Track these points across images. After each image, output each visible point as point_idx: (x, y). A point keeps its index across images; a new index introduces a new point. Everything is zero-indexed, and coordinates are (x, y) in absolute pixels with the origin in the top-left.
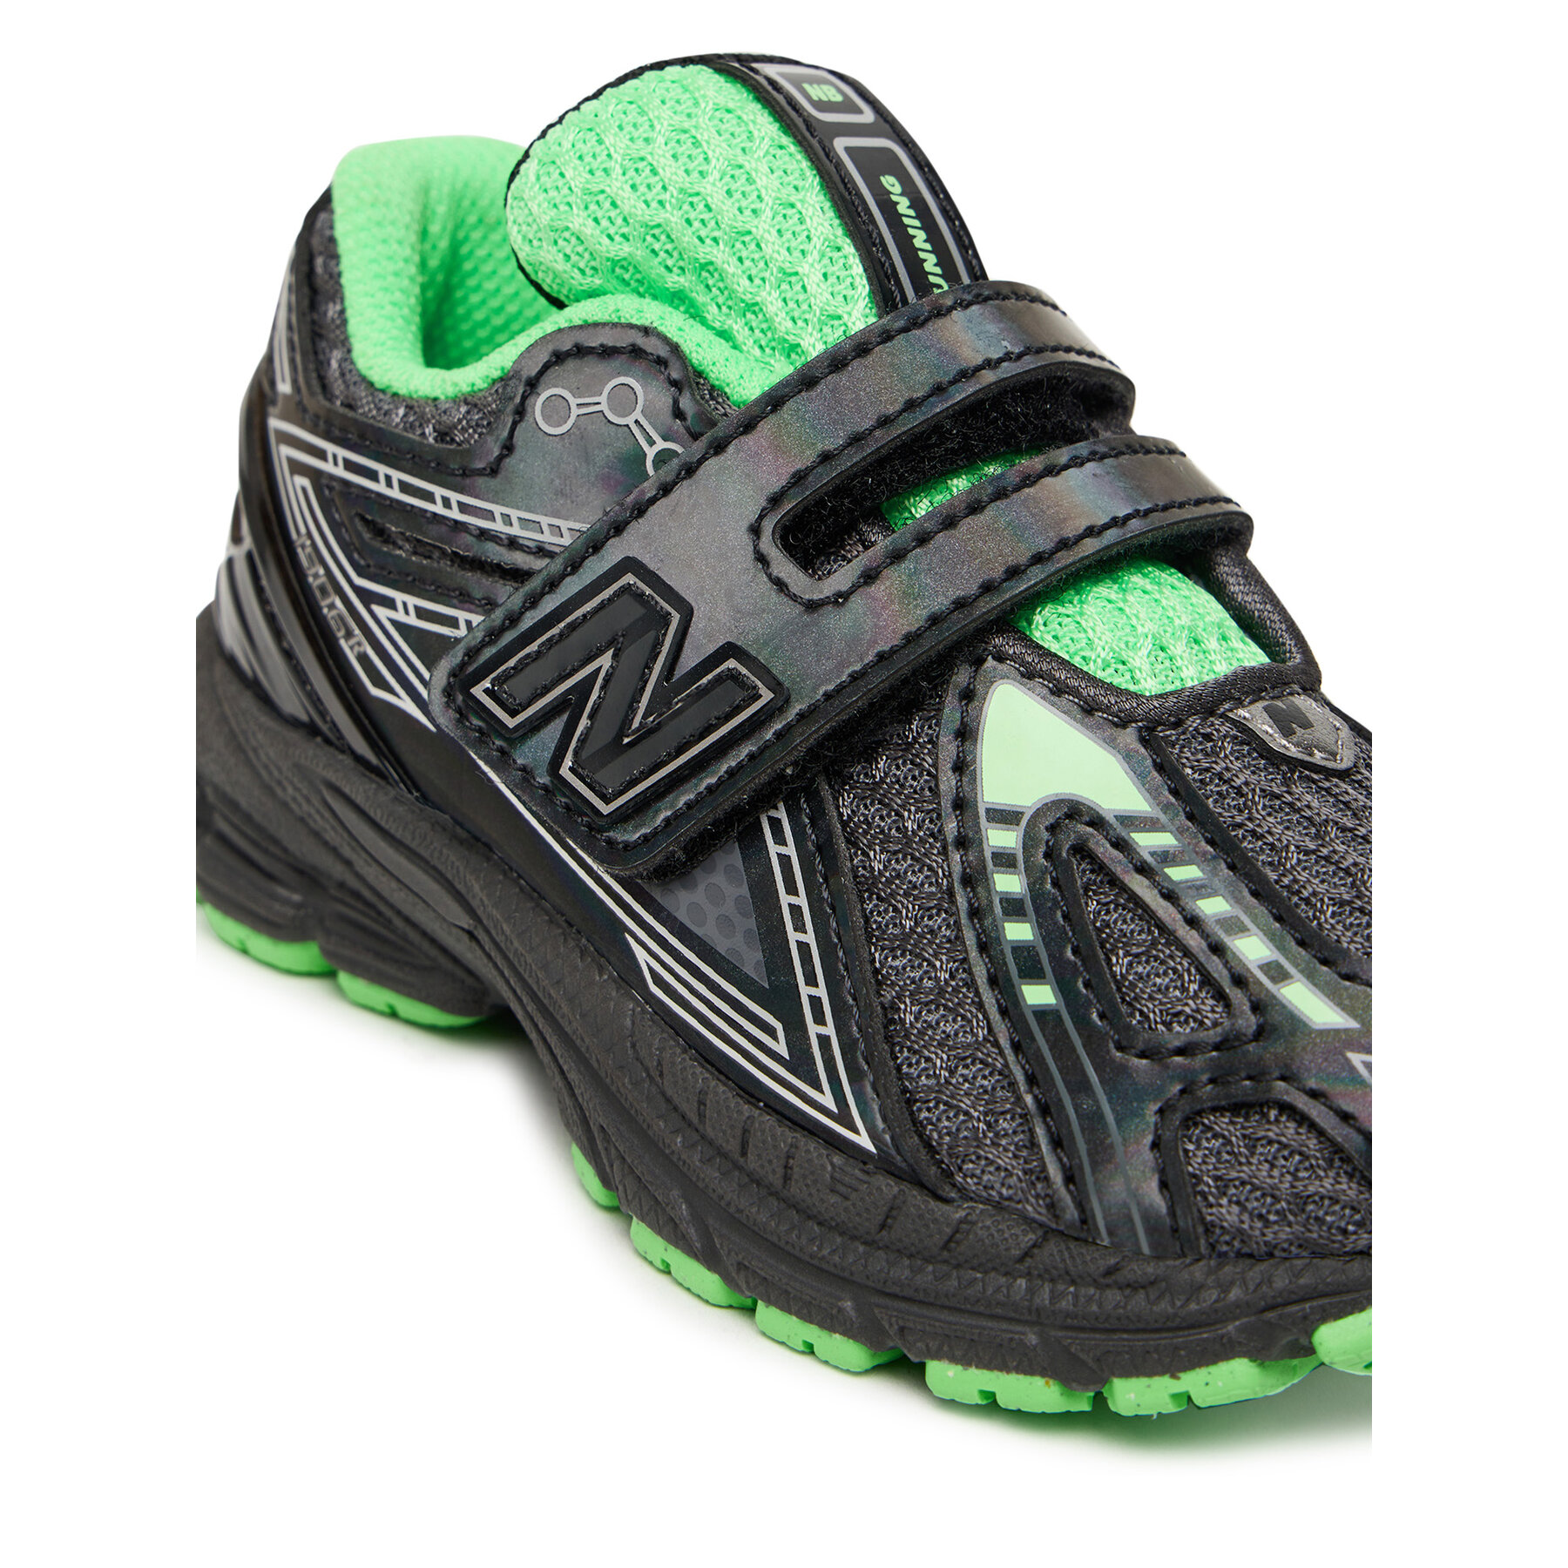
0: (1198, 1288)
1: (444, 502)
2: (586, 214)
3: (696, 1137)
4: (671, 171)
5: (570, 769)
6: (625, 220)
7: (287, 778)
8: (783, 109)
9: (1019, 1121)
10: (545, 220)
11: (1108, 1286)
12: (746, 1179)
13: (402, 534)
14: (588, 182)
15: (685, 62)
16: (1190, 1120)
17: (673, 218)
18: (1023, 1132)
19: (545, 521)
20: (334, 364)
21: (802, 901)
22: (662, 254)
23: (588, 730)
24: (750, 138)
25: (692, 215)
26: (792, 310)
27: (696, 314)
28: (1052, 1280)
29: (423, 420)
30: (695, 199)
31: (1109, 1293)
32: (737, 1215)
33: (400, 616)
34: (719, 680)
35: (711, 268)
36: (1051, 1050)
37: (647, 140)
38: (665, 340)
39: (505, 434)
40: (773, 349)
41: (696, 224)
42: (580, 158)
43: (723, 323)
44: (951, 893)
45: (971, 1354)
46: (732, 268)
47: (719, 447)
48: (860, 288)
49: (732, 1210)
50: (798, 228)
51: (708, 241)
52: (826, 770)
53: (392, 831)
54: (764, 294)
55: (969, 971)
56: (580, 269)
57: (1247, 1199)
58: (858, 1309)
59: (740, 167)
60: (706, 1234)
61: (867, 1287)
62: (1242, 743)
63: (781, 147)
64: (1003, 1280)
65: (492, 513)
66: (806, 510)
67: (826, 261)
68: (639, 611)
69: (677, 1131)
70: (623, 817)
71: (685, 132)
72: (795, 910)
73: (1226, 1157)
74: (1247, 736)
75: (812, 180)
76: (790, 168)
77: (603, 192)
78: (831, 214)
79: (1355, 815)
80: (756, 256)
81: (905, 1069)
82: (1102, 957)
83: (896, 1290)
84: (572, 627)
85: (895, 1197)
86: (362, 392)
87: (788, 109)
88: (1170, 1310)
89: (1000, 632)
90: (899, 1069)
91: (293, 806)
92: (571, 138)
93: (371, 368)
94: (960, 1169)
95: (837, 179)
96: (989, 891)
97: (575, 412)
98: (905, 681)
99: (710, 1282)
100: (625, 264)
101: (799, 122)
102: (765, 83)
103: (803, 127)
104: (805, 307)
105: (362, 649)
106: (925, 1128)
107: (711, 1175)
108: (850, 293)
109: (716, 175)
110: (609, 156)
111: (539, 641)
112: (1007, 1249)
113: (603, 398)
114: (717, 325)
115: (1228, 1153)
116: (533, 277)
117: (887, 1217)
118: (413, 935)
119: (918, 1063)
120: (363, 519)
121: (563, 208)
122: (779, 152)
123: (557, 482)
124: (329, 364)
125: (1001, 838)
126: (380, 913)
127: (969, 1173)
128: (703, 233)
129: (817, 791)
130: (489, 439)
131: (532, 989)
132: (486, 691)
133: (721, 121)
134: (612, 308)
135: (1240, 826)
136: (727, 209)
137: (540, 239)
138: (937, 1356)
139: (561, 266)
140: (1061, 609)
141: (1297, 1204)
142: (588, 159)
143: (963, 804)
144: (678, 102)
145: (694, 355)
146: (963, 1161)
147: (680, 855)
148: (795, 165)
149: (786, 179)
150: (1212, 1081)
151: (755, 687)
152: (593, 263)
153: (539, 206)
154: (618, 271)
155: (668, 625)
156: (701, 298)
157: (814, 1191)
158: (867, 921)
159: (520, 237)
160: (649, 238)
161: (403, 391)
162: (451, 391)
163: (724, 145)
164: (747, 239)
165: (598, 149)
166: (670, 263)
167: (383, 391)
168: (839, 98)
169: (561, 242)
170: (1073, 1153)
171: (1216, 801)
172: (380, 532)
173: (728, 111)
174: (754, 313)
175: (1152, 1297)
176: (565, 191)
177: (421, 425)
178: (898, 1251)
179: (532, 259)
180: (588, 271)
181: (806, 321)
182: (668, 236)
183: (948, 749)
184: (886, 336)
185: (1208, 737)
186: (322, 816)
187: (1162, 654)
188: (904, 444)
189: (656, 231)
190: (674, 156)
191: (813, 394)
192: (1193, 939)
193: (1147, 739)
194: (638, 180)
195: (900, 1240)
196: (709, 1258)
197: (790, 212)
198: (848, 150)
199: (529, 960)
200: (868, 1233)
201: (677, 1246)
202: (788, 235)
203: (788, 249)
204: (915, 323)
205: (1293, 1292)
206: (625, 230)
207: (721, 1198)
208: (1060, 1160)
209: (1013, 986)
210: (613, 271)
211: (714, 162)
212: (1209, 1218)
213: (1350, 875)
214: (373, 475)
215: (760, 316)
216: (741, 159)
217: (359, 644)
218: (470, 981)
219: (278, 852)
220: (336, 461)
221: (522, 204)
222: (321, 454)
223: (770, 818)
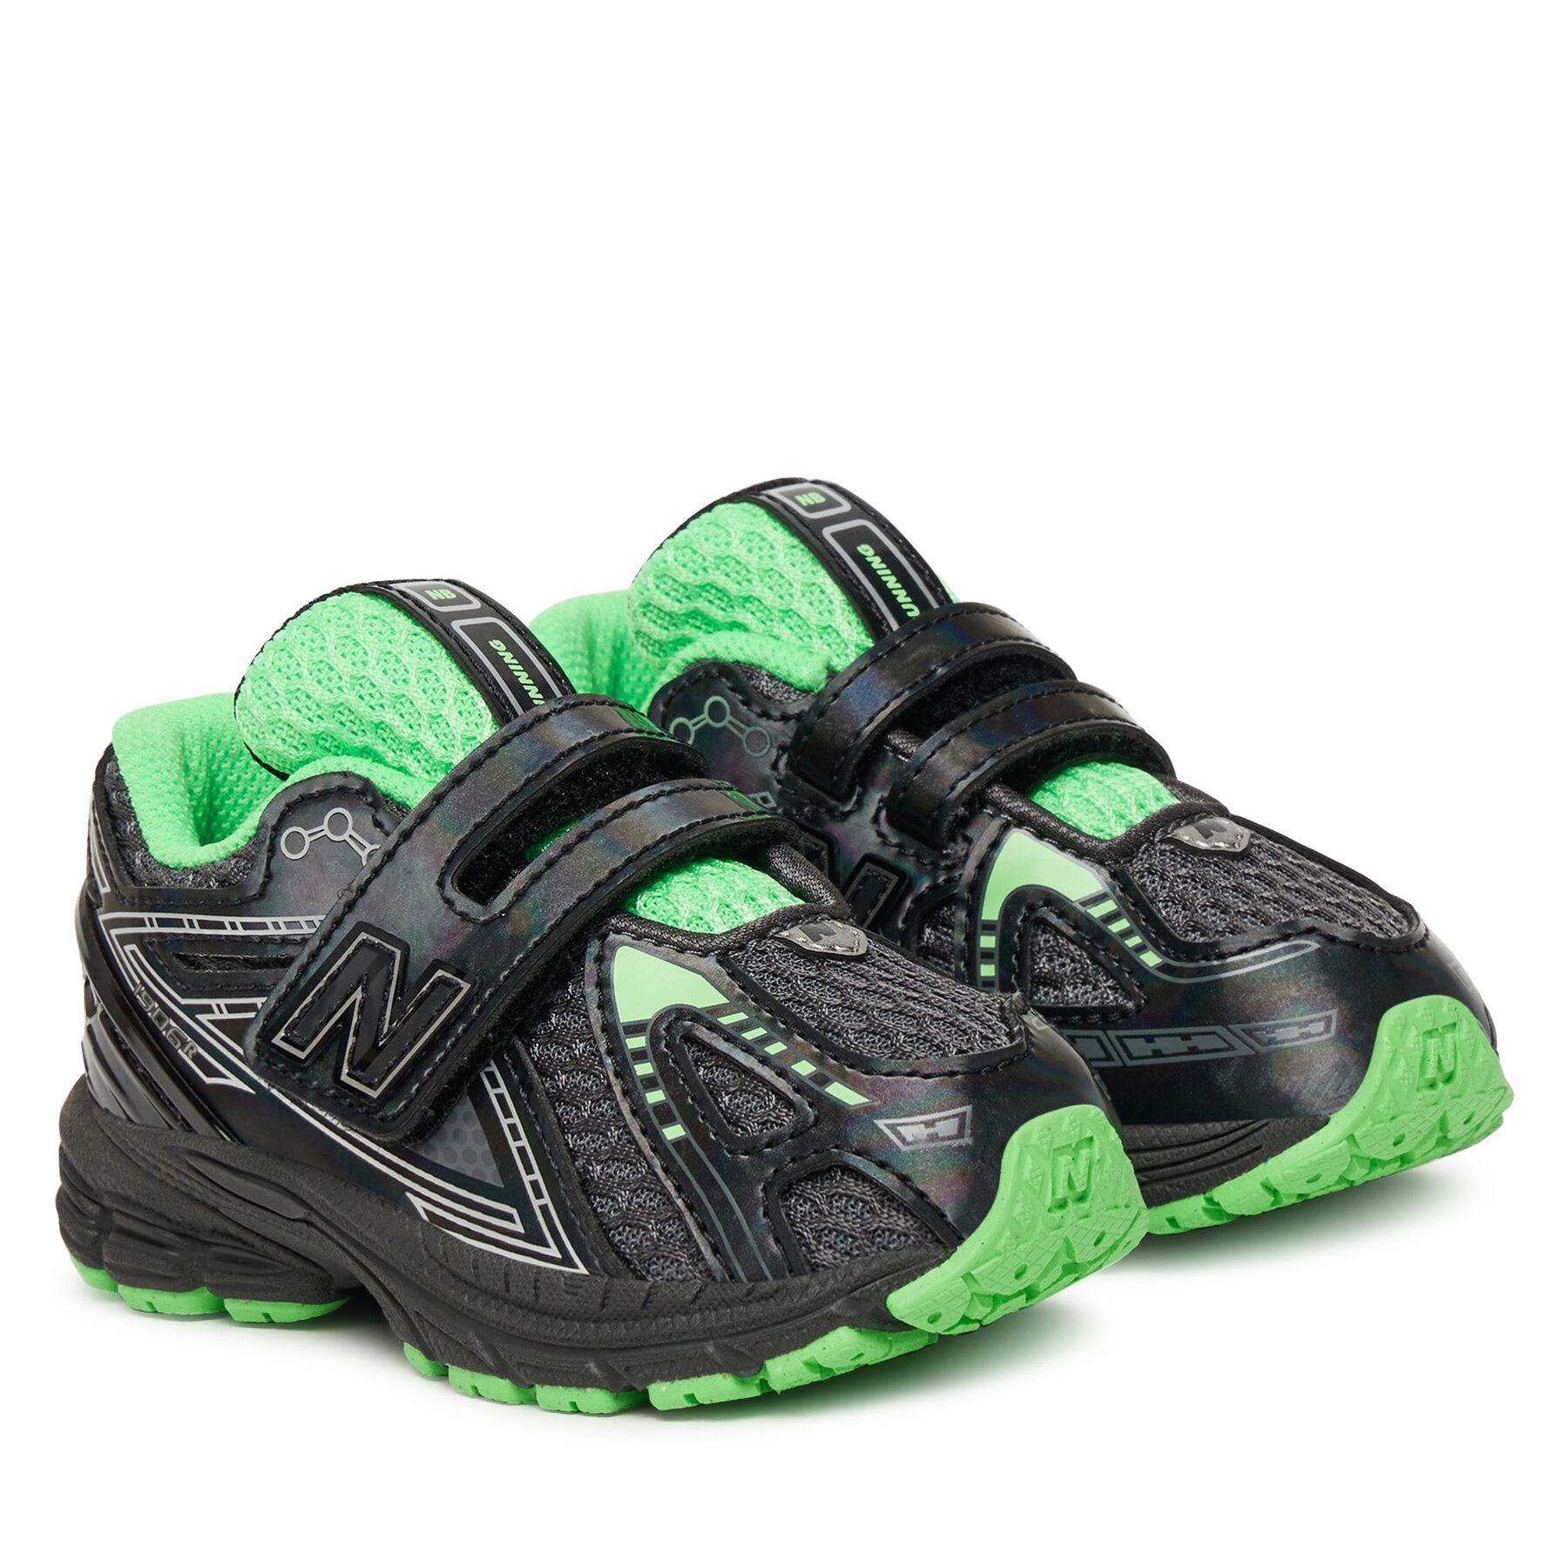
0: (807, 1287)
1: (233, 926)
2: (290, 708)
3: (476, 1292)
4: (343, 666)
5: (348, 1075)
6: (318, 705)
7: (159, 1161)
8: (412, 608)
9: (678, 1223)
10: (263, 718)
11: (750, 1302)
12: (513, 1307)
13: (206, 957)
14: (287, 685)
15: (340, 592)
16: (786, 1192)
17: (350, 697)
18: (682, 1230)
19: (302, 919)
20: (138, 861)
21: (516, 1120)
22: (348, 724)
23: (355, 1045)
24: (393, 633)
25: (363, 692)
26: (443, 741)
27: (378, 759)
28: (715, 1309)
29: (207, 878)
30: (363, 681)
31: (752, 1306)
32: (511, 1332)
33: (217, 1016)
34: (433, 986)
35: (383, 726)
36: (687, 1165)
37: (322, 648)
38: (359, 777)
39: (264, 867)
40: (436, 771)
41: (367, 698)
42: (279, 670)
43: (400, 762)
44: (609, 1086)
45: (673, 1372)
46: (396, 722)
47: (406, 836)
48: (485, 716)
49: (507, 1330)
50: (437, 685)
51: (377, 708)
52: (516, 1032)
53: (240, 1167)
54: (421, 734)
55: (629, 1133)
56: (295, 747)
57: (835, 1243)
58: (599, 1366)
59: (389, 653)
60: (496, 1355)
61: (601, 1349)
62: (787, 952)
63: (415, 635)
64: (684, 1318)
65: (265, 923)
66: (471, 863)
67: (459, 703)
68: (373, 955)
69: (463, 1293)
70: (387, 1097)
71: (347, 637)
72: (512, 1127)
73: (815, 1215)
74: (792, 947)
75: (441, 652)
76: (424, 647)
77: (299, 689)
78: (457, 671)
79: (868, 980)
80: (412, 710)
81: (599, 1210)
82: (711, 1100)
83: (621, 1345)
84: (333, 978)
85: (607, 1284)
86: (161, 873)
87: (416, 608)
88: (791, 1306)
89: (613, 914)
90: (595, 1210)
91: (169, 1181)
92: (270, 658)
93: (164, 856)
94: (648, 1272)
95: (457, 647)
96: (633, 1078)
97: (308, 840)
98: (555, 958)
99: (503, 1386)
100: (324, 736)
101: (425, 615)
102: (397, 594)
103: (428, 618)
104: (450, 737)
105: (194, 1051)
106: (619, 1247)
107: (491, 1313)
108: (479, 721)
109: (374, 662)
110: (298, 664)
111: (312, 994)
112: (683, 1297)
113: (325, 826)
114: (396, 764)
115: (816, 1212)
116: (264, 761)
117: (605, 1299)
118: (272, 1250)
119: (607, 1203)
120: (178, 956)
121: (274, 707)
122: (415, 638)
123: (305, 891)
124: (134, 862)
125: (636, 1043)
126: (245, 1243)
127: (655, 1273)
128: (373, 703)
129: (514, 1045)
130: (254, 873)
131: (354, 1240)
132: (283, 1039)
133: (371, 625)
134: (320, 767)
135: (789, 1000)
136: (385, 683)
137: (263, 733)
138: (652, 1381)
139: (280, 747)
140: (655, 894)
141: (868, 1239)
142: (285, 670)
143: (609, 1028)
144: (339, 619)
145: (381, 784)
146: (649, 1265)
147: (431, 1113)
148: (427, 645)
149: (423, 655)
150: (793, 1160)
151: (458, 984)
152: (303, 741)
153: (258, 709)
154: (321, 742)
155: (393, 959)
156: (380, 748)
157: (555, 1296)
158: (559, 1119)
159: (249, 735)
160: (337, 715)
161: (190, 865)
162: (223, 854)
163: (376, 641)
164: (403, 700)
165: (290, 661)
166: (355, 729)
167: (176, 869)
168: (454, 596)
169: (277, 731)
170: (714, 1233)
171: (772, 989)
172: (193, 963)
173: (375, 618)
174: (418, 749)
175: (779, 1301)
176: (274, 695)
177: (206, 881)
178: (616, 1319)
179: (261, 748)
180: (301, 747)
181: (453, 746)
182: (350, 710)
183: (592, 993)
184: (506, 741)
185: (763, 952)
186: (190, 1178)
187: (728, 910)
188: (529, 808)
189: (341, 709)
190: (343, 656)
191: (462, 787)
192: (766, 1072)
193: (723, 959)
194: (321, 676)
195: (615, 1310)
196: (500, 1370)
197: (429, 676)
198: (462, 627)
199: (348, 1219)
200: (594, 1313)
201: (477, 1370)
202: (431, 691)
203: (432, 701)
204: (524, 729)
205: (866, 1276)
206: (319, 712)
207: (499, 1324)
208: (707, 1239)
209: (657, 1131)
210: (317, 743)
211: (370, 653)
212: (813, 1260)
213: (865, 1014)
214: (179, 923)
215: (423, 751)
216: (389, 648)
217: (192, 1048)
218: (317, 1272)
219: (164, 1224)
220: (151, 923)
221: (246, 712)
222: (141, 923)
223: (487, 1073)
